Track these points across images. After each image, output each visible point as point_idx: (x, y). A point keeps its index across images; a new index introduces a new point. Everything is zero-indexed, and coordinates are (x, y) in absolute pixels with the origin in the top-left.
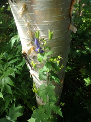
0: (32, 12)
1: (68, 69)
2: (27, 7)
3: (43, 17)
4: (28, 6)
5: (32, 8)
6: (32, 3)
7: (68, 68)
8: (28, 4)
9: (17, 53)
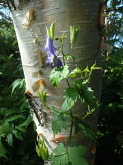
0: (43, 21)
1: (99, 136)
2: (35, 14)
3: (59, 25)
4: (38, 13)
5: (42, 14)
6: (43, 8)
7: (98, 133)
8: (37, 10)
9: (21, 108)
